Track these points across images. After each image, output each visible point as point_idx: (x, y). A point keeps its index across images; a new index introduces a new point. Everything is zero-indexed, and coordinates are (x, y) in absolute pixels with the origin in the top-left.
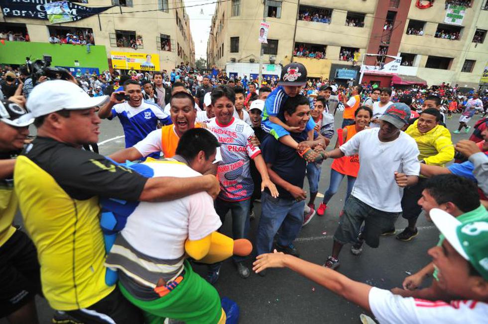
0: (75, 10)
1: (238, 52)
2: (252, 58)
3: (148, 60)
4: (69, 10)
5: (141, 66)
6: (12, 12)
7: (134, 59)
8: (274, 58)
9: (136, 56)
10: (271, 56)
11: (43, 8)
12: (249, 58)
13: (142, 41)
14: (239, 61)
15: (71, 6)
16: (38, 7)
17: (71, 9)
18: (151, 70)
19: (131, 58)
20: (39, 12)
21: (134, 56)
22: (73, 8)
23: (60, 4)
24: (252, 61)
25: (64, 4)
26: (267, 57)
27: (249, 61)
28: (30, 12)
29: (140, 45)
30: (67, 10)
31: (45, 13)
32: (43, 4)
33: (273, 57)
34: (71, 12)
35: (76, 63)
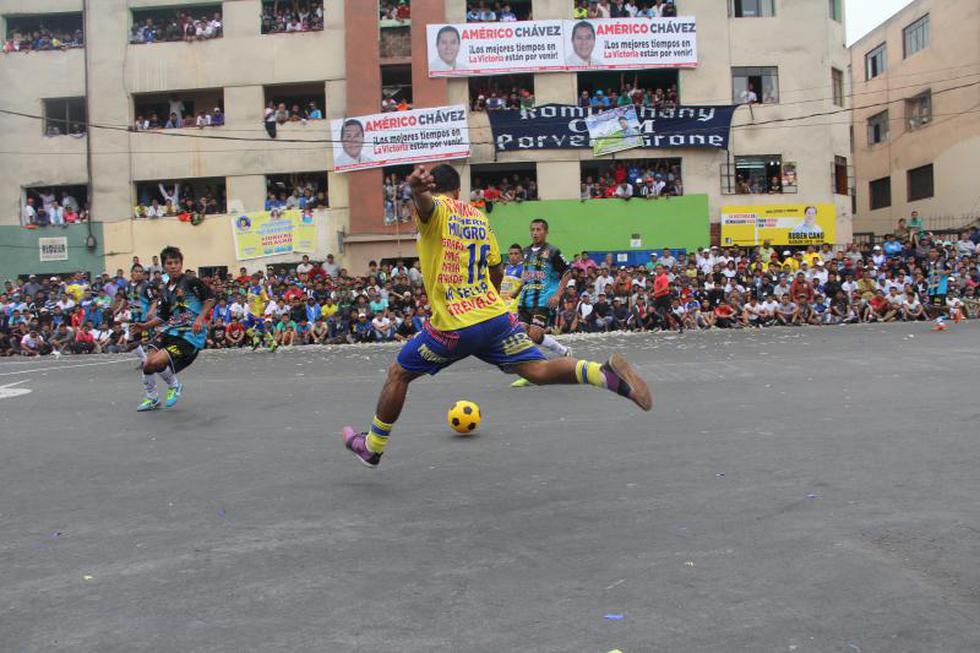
0: (651, 122)
3: (809, 218)
5: (790, 234)
6: (518, 142)
7: (776, 220)
9: (781, 211)
11: (581, 125)
13: (795, 175)
15: (643, 115)
16: (572, 126)
17: (641, 121)
18: (814, 242)
19: (767, 217)
20: (573, 135)
21: (776, 211)
22: (648, 116)
28: (555, 137)
29: (790, 184)
32: (582, 119)
35: (633, 241)
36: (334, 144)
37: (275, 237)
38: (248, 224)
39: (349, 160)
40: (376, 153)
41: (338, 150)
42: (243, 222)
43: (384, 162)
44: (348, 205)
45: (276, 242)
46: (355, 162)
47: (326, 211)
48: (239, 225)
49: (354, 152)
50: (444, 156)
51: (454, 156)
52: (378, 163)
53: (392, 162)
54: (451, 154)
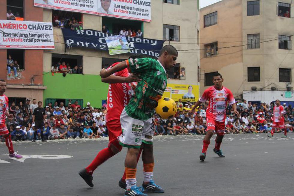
0: (133, 43)
1: (259, 81)
2: (273, 86)
3: (190, 91)
4: (127, 43)
5: (183, 97)
6: (77, 43)
7: (178, 91)
8: (290, 86)
9: (180, 87)
10: (287, 83)
11: (104, 41)
12: (270, 87)
13: (185, 72)
14: (261, 90)
15: (129, 40)
16: (100, 40)
17: (129, 42)
18: (191, 101)
19: (175, 89)
20: (101, 44)
21: (178, 87)
22: (131, 41)
23: (119, 37)
24: (273, 89)
25: (123, 37)
26: (283, 85)
27: (270, 89)
28: (93, 44)
29: (183, 76)
30: (126, 43)
31: (106, 45)
32: (104, 38)
33: (289, 84)
34: (129, 45)
40: (4, 41)
43: (8, 46)
50: (41, 47)
51: (46, 48)
52: (5, 46)
53: (14, 46)
54: (45, 46)
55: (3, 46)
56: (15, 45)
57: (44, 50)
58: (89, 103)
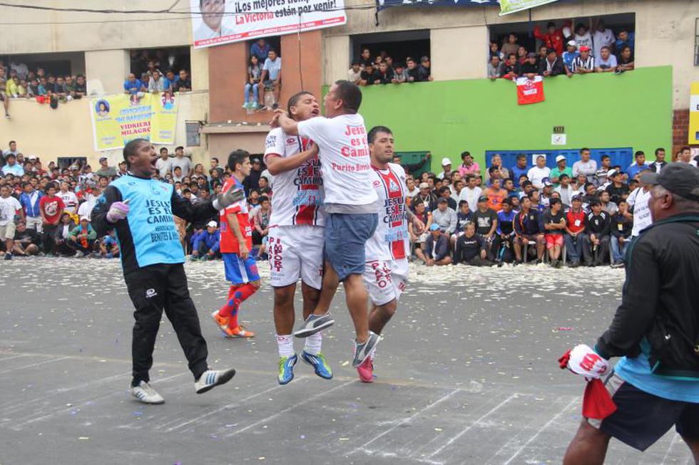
35: (555, 137)
36: (193, 15)
37: (134, 126)
38: (107, 109)
39: (210, 33)
40: (237, 23)
41: (197, 22)
42: (102, 107)
43: (246, 34)
44: (207, 88)
45: (136, 132)
46: (216, 34)
47: (188, 95)
48: (98, 110)
49: (214, 22)
50: (314, 24)
51: (325, 24)
52: (240, 36)
53: (255, 33)
54: (322, 21)
55: (235, 35)
56: (257, 29)
57: (324, 31)
58: (446, 162)
